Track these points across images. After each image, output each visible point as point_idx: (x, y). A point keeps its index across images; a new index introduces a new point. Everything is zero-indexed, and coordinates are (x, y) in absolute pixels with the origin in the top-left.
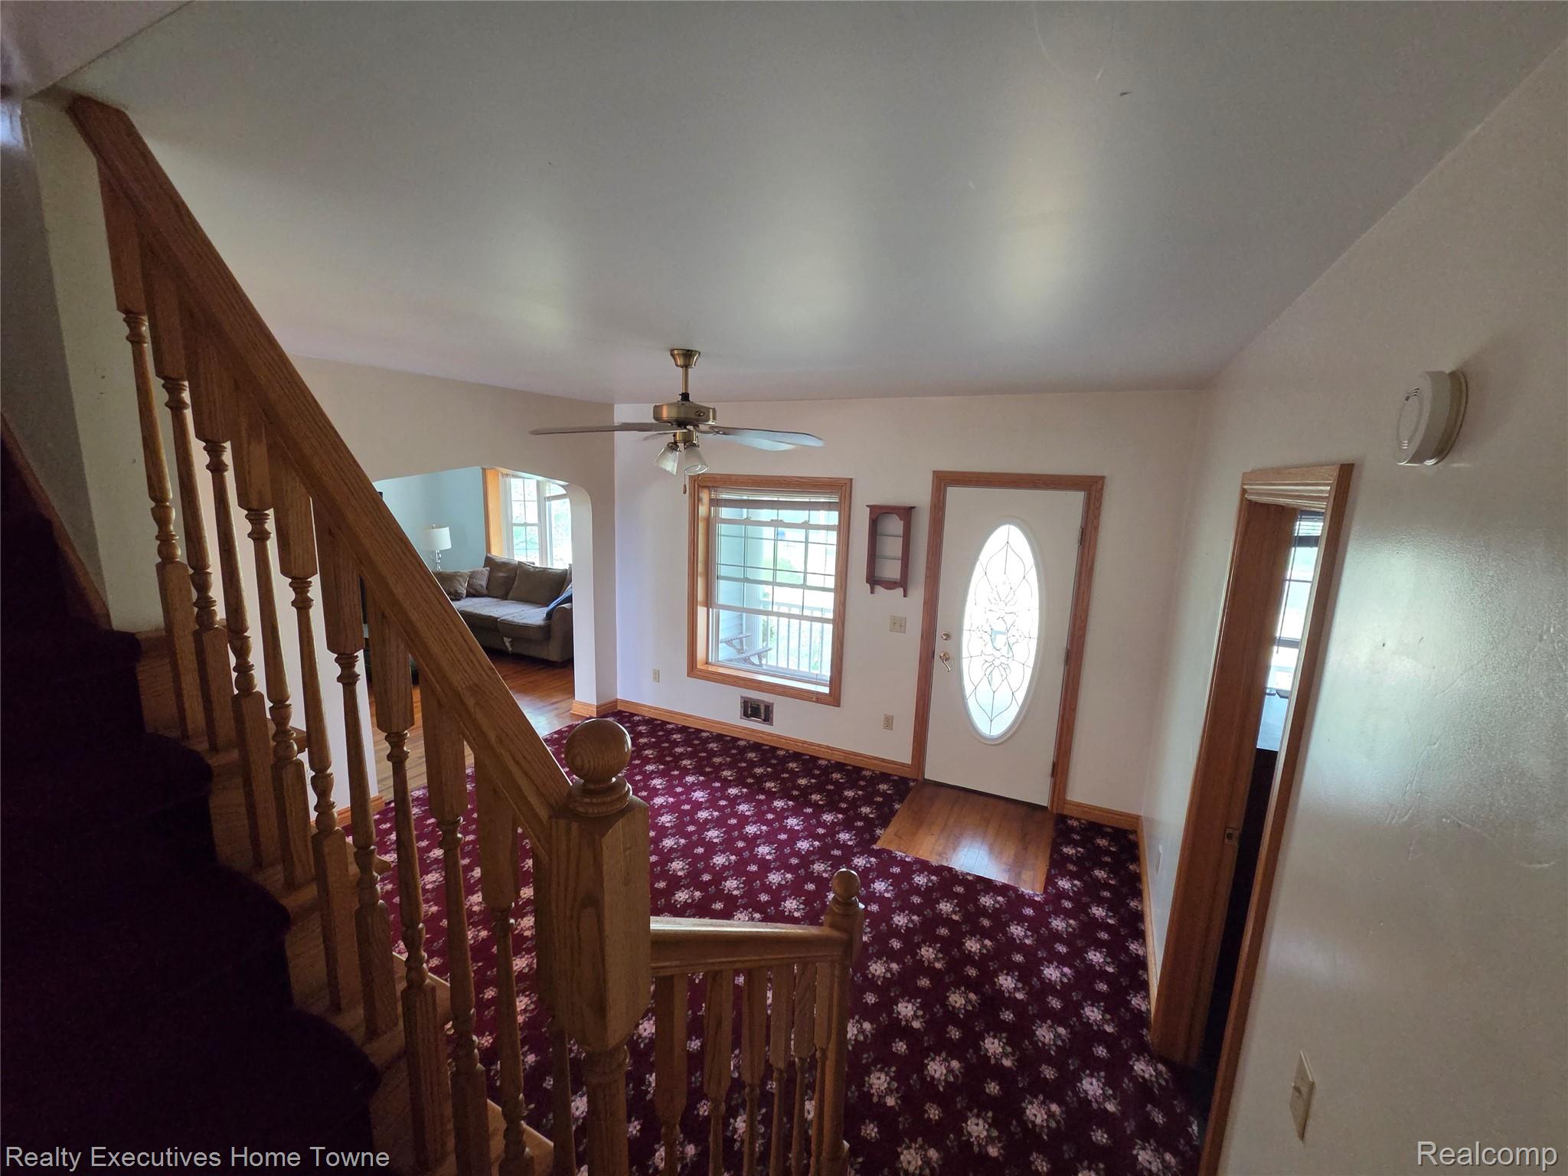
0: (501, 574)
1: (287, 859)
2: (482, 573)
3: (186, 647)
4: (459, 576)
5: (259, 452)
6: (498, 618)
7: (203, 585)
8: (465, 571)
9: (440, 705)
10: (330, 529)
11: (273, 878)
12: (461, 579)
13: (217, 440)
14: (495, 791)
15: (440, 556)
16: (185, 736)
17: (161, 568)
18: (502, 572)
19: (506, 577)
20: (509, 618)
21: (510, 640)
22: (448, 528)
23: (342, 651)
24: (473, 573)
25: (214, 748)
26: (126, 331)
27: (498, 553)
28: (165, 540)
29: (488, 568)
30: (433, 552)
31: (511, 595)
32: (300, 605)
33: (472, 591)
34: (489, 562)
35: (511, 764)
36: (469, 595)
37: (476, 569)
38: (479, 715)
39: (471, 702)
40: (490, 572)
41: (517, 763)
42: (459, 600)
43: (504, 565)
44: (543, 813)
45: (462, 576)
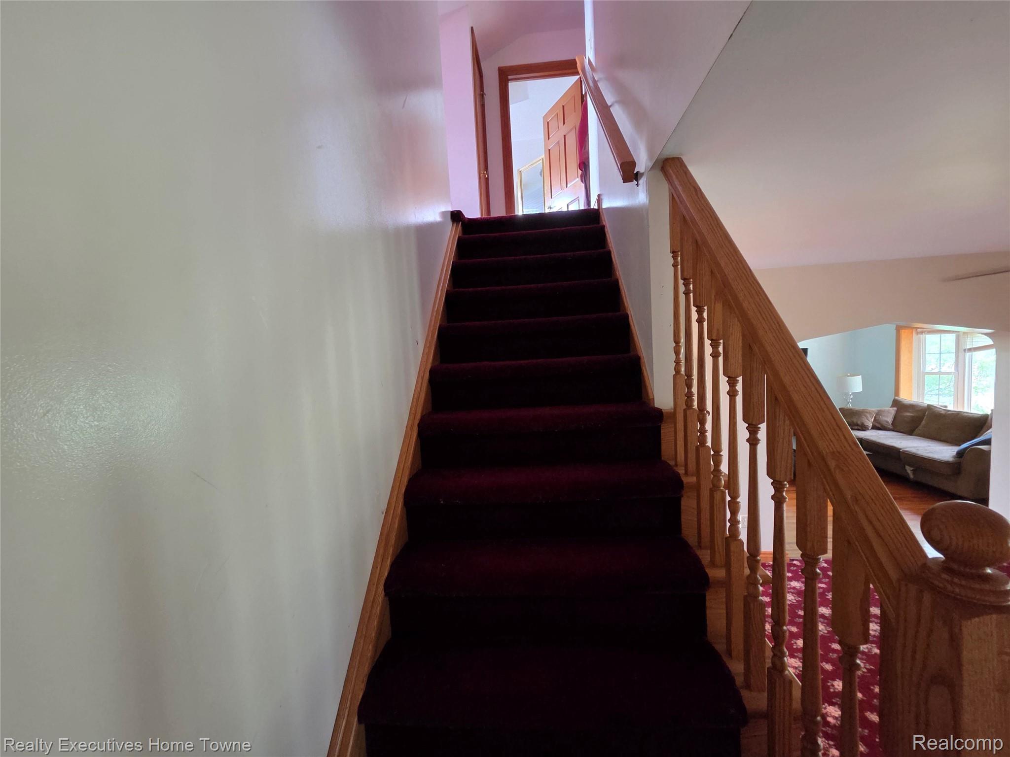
0: (908, 414)
1: (712, 547)
2: (888, 412)
3: (680, 417)
4: (867, 412)
5: (719, 307)
6: (901, 449)
7: (689, 386)
8: (873, 409)
9: (809, 464)
10: (750, 345)
11: (705, 556)
12: (868, 415)
13: (701, 306)
14: (849, 542)
15: (852, 396)
16: (676, 465)
17: (675, 376)
18: (909, 412)
19: (912, 417)
20: (914, 451)
21: (912, 469)
22: (860, 376)
23: (750, 423)
24: (879, 411)
25: (686, 473)
26: (672, 261)
27: (908, 396)
28: (677, 362)
29: (895, 408)
30: (847, 394)
31: (915, 432)
32: (731, 394)
33: (877, 425)
34: (896, 403)
35: (865, 524)
36: (874, 428)
37: (883, 409)
38: (839, 476)
39: (832, 464)
40: (897, 412)
41: (870, 522)
42: (865, 430)
43: (912, 407)
44: (893, 574)
45: (870, 413)
